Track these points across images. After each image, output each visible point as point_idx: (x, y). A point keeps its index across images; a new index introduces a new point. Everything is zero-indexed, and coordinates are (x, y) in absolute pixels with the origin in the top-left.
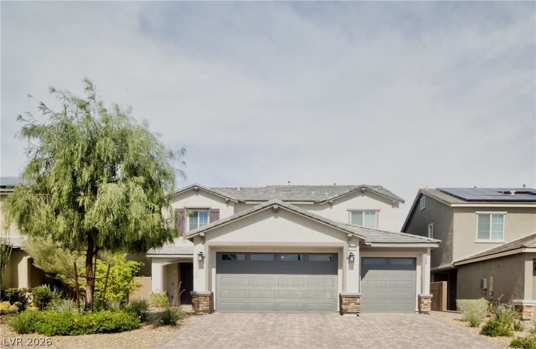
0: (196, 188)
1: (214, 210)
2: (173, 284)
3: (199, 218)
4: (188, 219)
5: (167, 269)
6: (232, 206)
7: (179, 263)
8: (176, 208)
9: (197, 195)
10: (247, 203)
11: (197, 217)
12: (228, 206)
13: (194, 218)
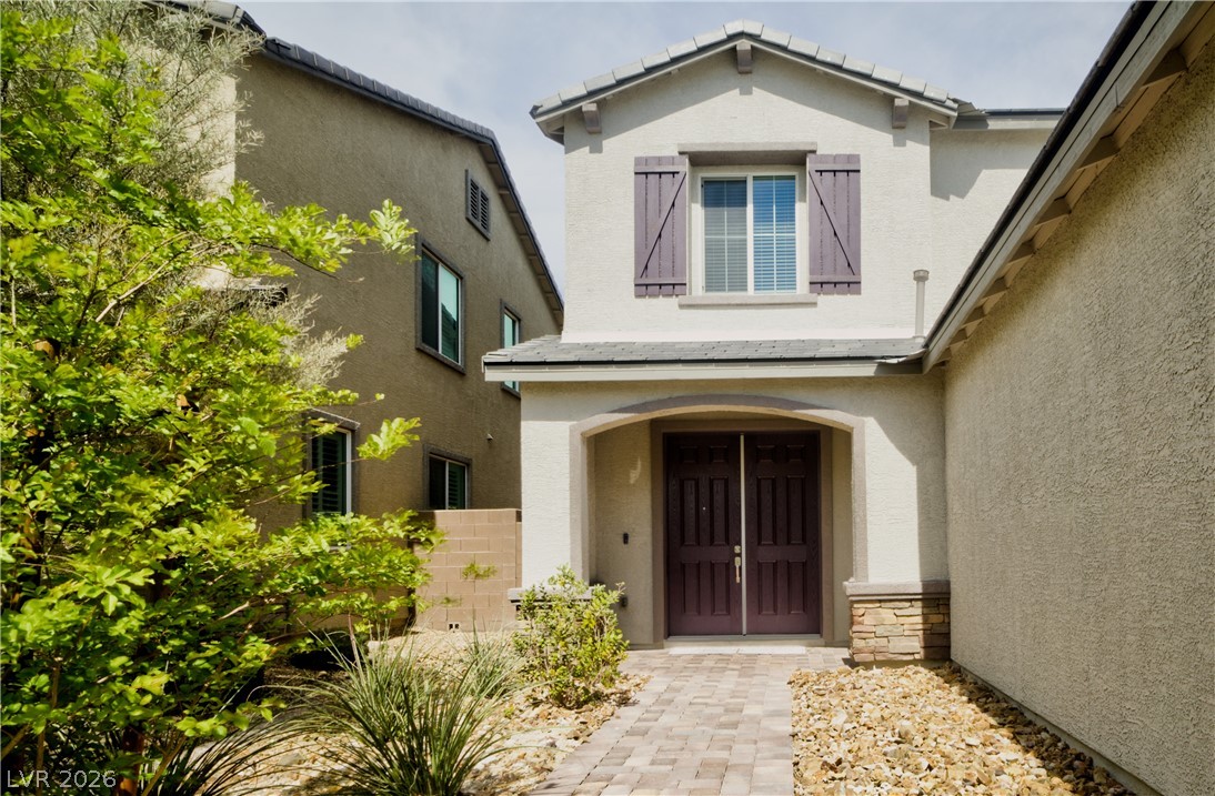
0: (744, 45)
1: (835, 158)
2: (626, 538)
3: (750, 208)
4: (697, 213)
5: (601, 450)
6: (922, 142)
7: (654, 423)
8: (641, 154)
9: (746, 91)
10: (994, 124)
11: (744, 203)
12: (899, 143)
13: (726, 212)
